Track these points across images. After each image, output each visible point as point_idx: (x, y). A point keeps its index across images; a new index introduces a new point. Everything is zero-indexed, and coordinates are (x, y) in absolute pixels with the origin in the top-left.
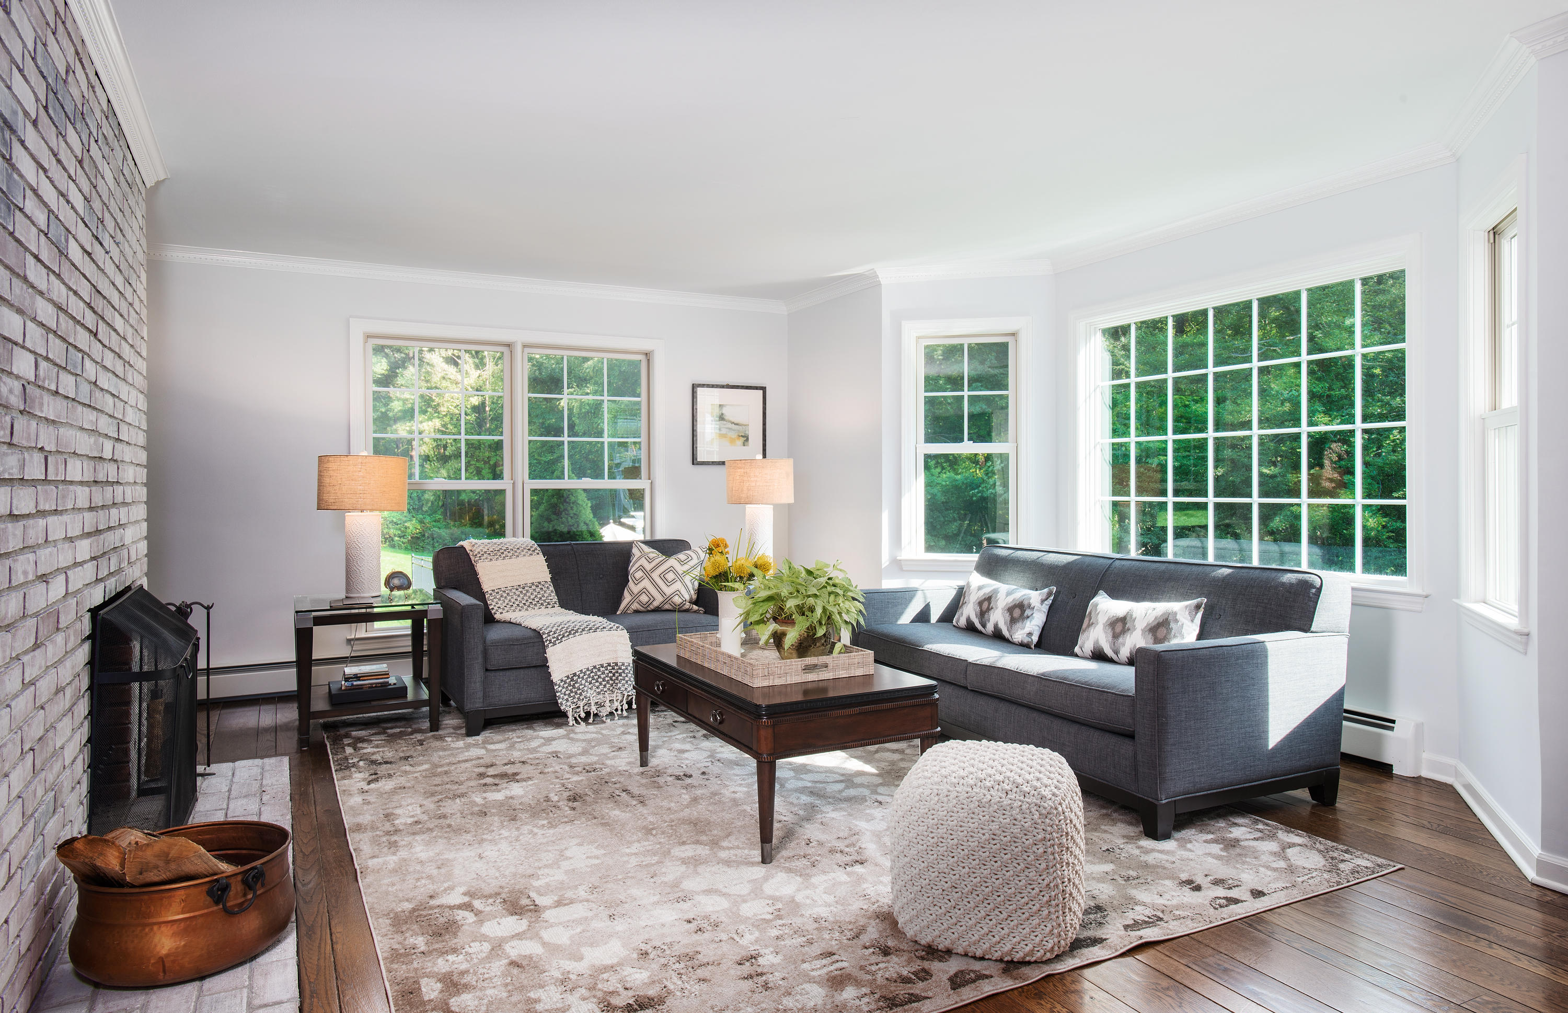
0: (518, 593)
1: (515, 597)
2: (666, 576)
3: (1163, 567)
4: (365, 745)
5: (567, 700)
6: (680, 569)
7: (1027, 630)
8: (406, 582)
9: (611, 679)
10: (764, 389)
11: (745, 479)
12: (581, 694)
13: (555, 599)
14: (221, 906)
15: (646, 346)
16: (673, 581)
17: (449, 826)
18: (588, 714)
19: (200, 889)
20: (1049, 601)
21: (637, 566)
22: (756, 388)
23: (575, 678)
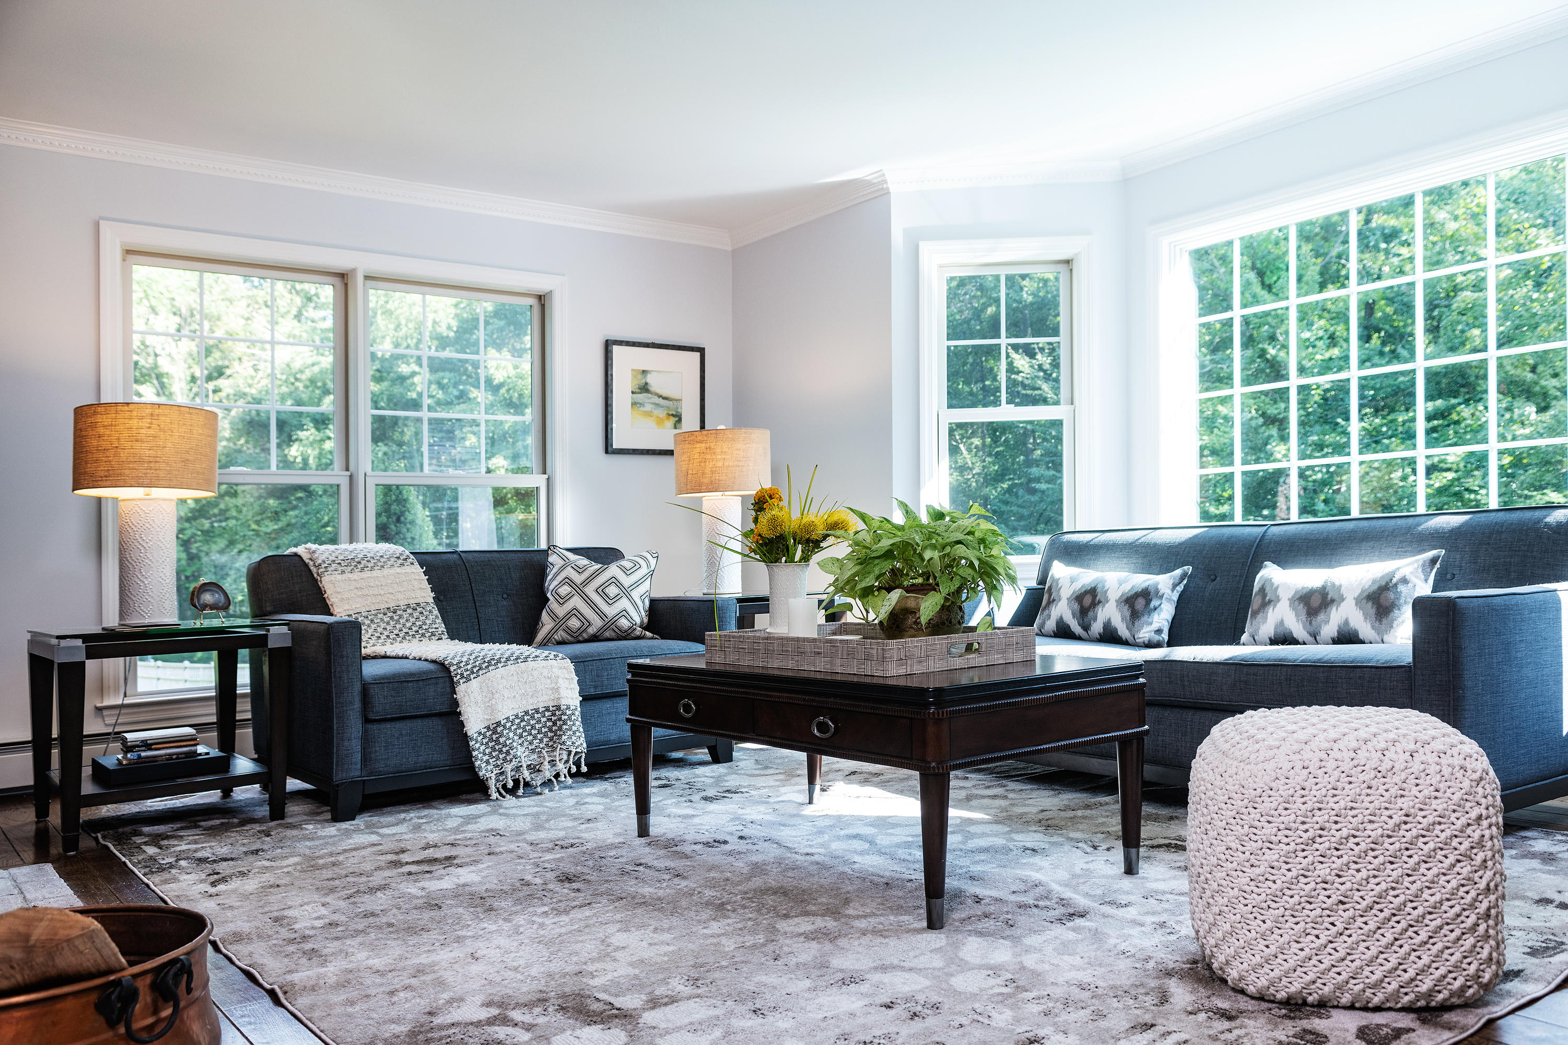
0: (386, 619)
1: (383, 625)
2: (607, 590)
3: (1351, 525)
4: (172, 842)
5: (488, 762)
6: (626, 581)
7: (1155, 626)
8: (222, 598)
9: (551, 730)
10: (701, 351)
11: (708, 456)
12: (508, 753)
13: (442, 628)
14: (122, 1030)
15: (540, 284)
16: (617, 598)
17: (391, 925)
18: (516, 782)
19: (84, 999)
20: (1180, 588)
21: (560, 578)
22: (692, 349)
23: (499, 729)
